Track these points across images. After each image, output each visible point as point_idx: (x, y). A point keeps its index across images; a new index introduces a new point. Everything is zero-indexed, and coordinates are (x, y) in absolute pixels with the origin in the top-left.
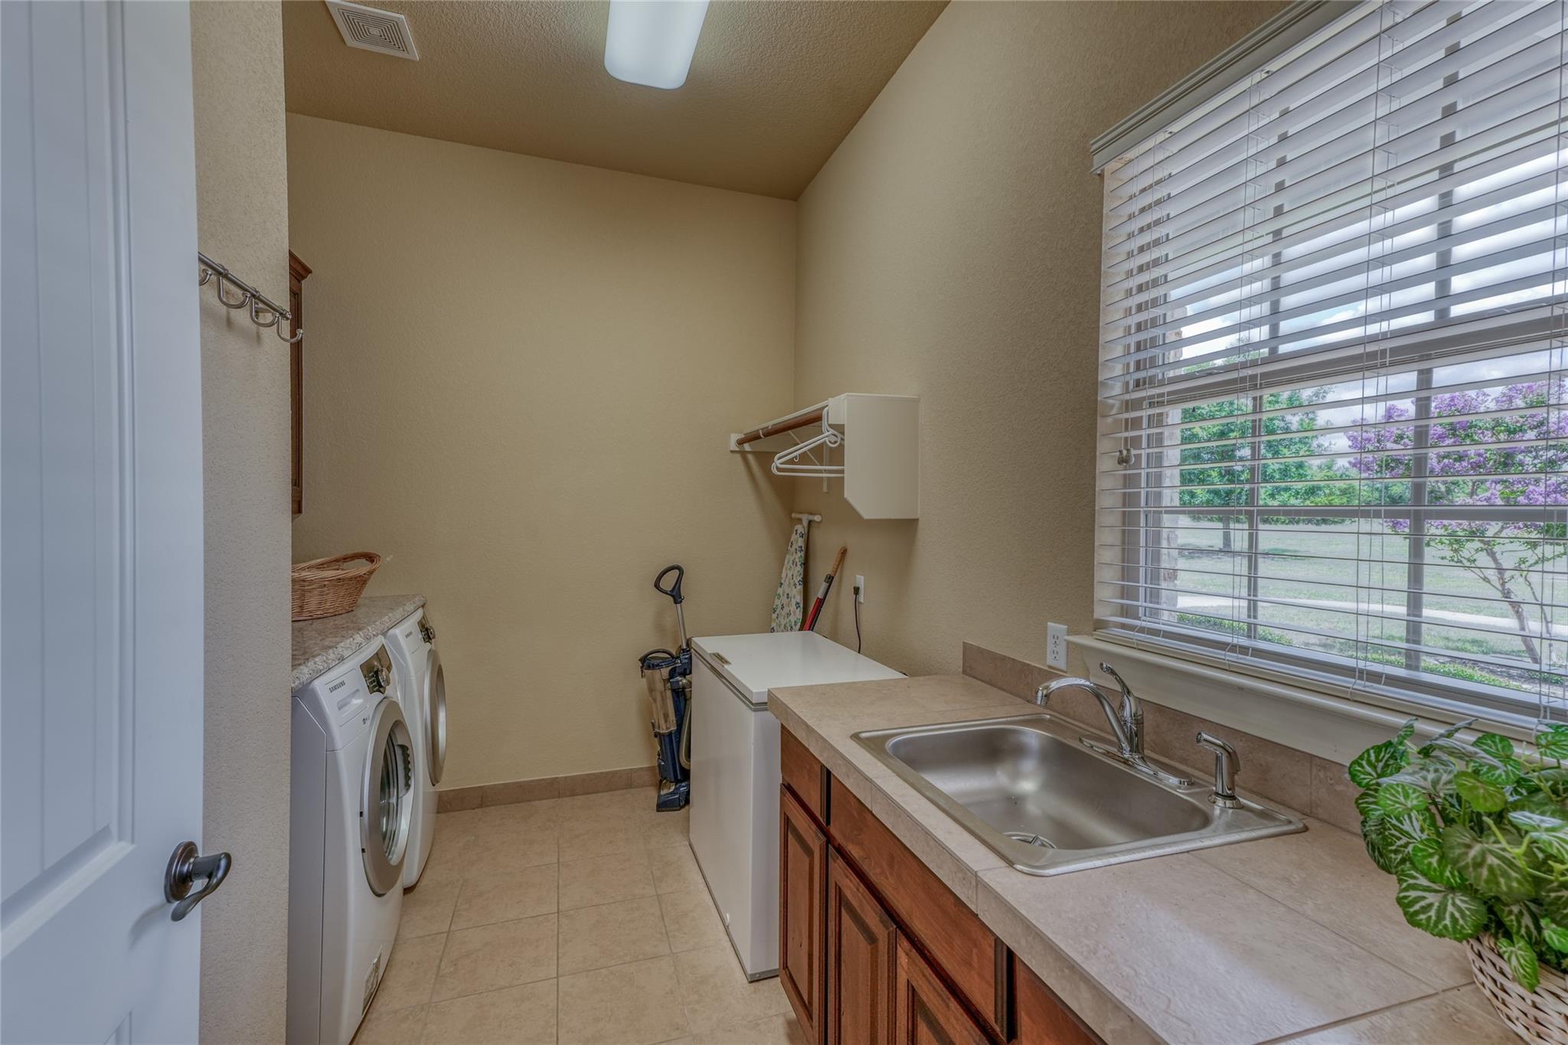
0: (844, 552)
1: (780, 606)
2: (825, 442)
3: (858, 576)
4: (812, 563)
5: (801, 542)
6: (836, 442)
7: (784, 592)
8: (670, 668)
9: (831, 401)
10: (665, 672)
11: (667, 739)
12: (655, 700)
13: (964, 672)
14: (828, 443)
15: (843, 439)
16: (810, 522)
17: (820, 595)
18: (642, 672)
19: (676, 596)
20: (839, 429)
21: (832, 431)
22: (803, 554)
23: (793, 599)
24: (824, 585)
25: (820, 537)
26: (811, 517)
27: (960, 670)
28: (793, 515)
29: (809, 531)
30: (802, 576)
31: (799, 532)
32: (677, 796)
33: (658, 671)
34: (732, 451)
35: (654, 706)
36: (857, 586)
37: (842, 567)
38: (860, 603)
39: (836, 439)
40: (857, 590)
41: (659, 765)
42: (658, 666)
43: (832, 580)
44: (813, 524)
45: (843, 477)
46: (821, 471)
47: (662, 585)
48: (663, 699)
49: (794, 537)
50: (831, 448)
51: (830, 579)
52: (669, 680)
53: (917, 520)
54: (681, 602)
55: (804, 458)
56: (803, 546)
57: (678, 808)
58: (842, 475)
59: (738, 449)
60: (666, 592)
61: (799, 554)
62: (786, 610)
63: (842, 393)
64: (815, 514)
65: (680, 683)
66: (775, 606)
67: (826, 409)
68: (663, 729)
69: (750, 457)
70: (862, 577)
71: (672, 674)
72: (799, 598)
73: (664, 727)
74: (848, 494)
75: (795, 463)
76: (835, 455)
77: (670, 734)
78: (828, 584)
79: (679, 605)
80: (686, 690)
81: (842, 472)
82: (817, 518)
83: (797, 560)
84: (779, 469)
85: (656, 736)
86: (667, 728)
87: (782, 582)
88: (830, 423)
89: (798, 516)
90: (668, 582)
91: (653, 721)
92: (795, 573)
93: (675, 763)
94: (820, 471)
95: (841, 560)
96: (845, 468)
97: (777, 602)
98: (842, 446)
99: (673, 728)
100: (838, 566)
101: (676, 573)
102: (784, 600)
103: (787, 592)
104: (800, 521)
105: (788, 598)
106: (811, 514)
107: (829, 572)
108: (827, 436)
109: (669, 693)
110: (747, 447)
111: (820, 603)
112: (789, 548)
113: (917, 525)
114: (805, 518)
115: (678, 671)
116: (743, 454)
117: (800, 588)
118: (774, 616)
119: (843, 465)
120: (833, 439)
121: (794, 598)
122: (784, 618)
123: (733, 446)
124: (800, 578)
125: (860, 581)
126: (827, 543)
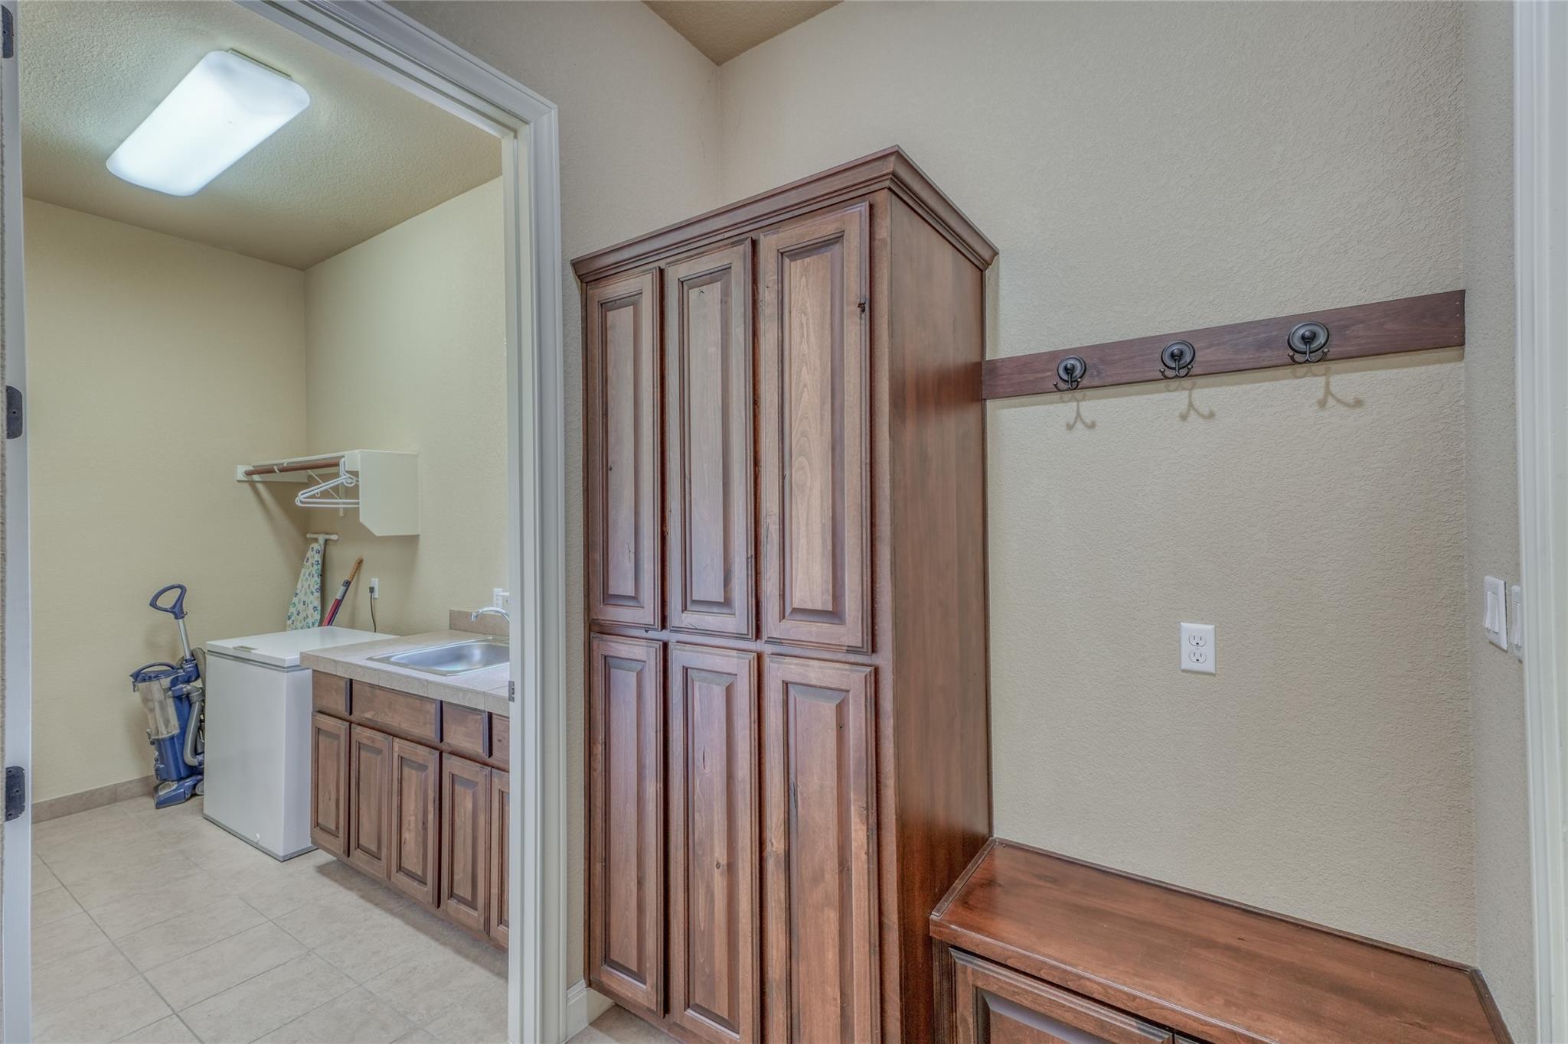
0: (360, 562)
1: (295, 613)
2: (342, 483)
3: (373, 579)
4: (328, 575)
5: (318, 557)
6: (352, 483)
7: (300, 600)
8: (172, 677)
9: (345, 453)
10: (166, 682)
11: (168, 744)
12: (152, 710)
13: (451, 628)
14: (345, 484)
15: (357, 481)
16: (326, 541)
17: (338, 597)
18: (134, 686)
19: (177, 611)
20: (355, 474)
21: (348, 475)
22: (319, 567)
23: (310, 605)
24: (342, 589)
25: (335, 552)
26: (327, 537)
27: (448, 628)
28: (308, 536)
29: (325, 548)
30: (319, 585)
31: (315, 549)
32: (182, 790)
33: (157, 682)
34: (239, 481)
35: (150, 716)
36: (372, 586)
37: (358, 576)
38: (375, 599)
39: (352, 481)
40: (372, 590)
41: (157, 770)
42: (157, 676)
43: (349, 586)
44: (330, 542)
45: (358, 508)
46: (341, 503)
47: (159, 603)
48: (163, 707)
49: (309, 554)
50: (346, 486)
51: (347, 584)
52: (170, 689)
53: (418, 536)
54: (183, 617)
55: (325, 494)
56: (320, 560)
57: (183, 801)
58: (357, 506)
59: (245, 479)
60: (165, 610)
61: (316, 567)
62: (303, 615)
63: (358, 449)
64: (331, 534)
65: (185, 690)
66: (289, 614)
67: (343, 460)
68: (162, 734)
69: (261, 487)
70: (377, 580)
71: (174, 683)
72: (317, 603)
73: (165, 732)
74: (363, 519)
75: (316, 498)
76: (352, 492)
77: (172, 738)
78: (345, 588)
79: (181, 621)
80: (192, 695)
81: (358, 503)
82: (334, 537)
83: (314, 572)
84: (302, 502)
85: (152, 743)
86: (168, 733)
87: (298, 592)
88: (346, 469)
89: (315, 536)
90: (168, 600)
91: (148, 730)
92: (312, 583)
93: (178, 762)
94: (338, 503)
95: (357, 568)
96: (360, 501)
97: (292, 610)
98: (357, 486)
99: (176, 731)
100: (355, 573)
101: (179, 591)
102: (300, 607)
103: (303, 600)
104: (316, 540)
105: (304, 605)
106: (327, 534)
107: (347, 578)
108: (343, 479)
109: (170, 703)
110: (256, 478)
111: (338, 603)
112: (305, 562)
113: (418, 540)
114: (321, 538)
115: (180, 679)
116: (252, 484)
117: (318, 595)
118: (289, 622)
119: (358, 499)
120: (349, 481)
121: (311, 603)
122: (301, 622)
123: (240, 476)
124: (318, 586)
125: (375, 582)
126: (343, 557)
